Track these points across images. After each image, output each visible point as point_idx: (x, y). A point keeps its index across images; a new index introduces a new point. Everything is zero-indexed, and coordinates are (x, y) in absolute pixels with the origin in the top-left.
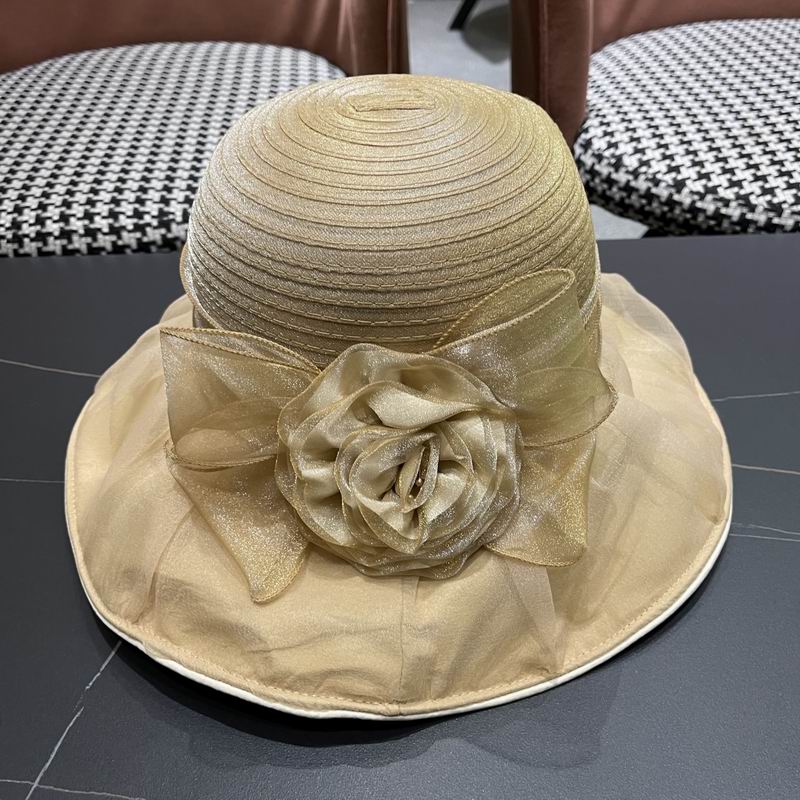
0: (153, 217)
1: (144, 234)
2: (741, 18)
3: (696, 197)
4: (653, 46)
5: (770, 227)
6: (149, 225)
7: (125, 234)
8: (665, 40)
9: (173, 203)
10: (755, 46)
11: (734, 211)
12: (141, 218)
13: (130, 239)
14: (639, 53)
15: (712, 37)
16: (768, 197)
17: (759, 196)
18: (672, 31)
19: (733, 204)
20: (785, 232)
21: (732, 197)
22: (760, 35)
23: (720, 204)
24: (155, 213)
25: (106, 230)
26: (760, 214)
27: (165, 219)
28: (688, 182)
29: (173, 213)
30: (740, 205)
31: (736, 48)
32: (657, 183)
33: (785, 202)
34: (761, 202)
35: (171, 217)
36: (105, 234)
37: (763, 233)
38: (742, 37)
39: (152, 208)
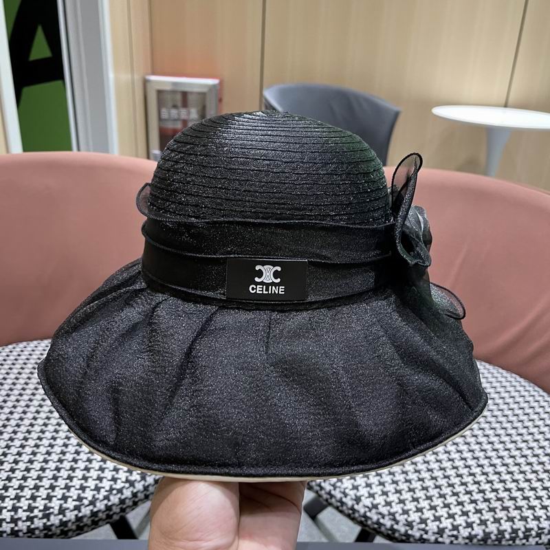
0: (40, 511)
3: (367, 509)
7: (20, 523)
11: (388, 522)
13: (22, 526)
17: (401, 515)
19: (387, 518)
21: (386, 513)
23: (380, 516)
24: (42, 508)
25: (8, 520)
27: (47, 512)
28: (363, 498)
29: (53, 508)
30: (390, 519)
32: (346, 495)
35: (51, 510)
36: (8, 523)
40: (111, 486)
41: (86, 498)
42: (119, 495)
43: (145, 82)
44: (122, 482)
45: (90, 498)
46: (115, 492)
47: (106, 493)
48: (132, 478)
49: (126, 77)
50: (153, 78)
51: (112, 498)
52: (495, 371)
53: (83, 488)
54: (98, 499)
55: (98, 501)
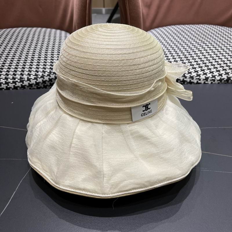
1: (16, 84)
2: (183, 24)
4: (160, 32)
5: (191, 83)
6: (17, 81)
8: (163, 30)
9: (24, 75)
10: (187, 32)
12: (15, 79)
14: (156, 34)
15: (176, 30)
16: (190, 74)
18: (165, 28)
20: (194, 84)
22: (188, 29)
26: (188, 79)
31: (182, 33)
33: (194, 76)
34: (188, 76)
37: (189, 84)
38: (184, 30)
39: (18, 77)
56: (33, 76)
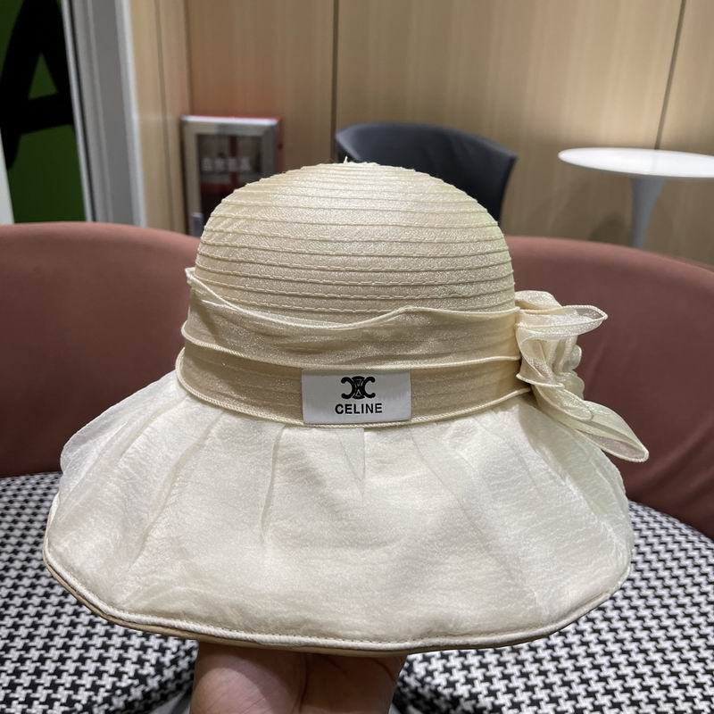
40: (114, 684)
41: (79, 702)
42: (125, 697)
43: (182, 125)
44: (130, 678)
45: (84, 702)
46: (119, 692)
47: (106, 694)
48: (144, 672)
49: (155, 118)
50: (192, 119)
51: (115, 700)
52: (645, 514)
53: (75, 687)
54: (95, 702)
55: (96, 705)
56: (62, 705)
